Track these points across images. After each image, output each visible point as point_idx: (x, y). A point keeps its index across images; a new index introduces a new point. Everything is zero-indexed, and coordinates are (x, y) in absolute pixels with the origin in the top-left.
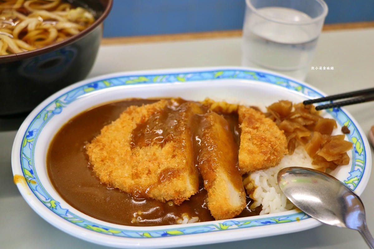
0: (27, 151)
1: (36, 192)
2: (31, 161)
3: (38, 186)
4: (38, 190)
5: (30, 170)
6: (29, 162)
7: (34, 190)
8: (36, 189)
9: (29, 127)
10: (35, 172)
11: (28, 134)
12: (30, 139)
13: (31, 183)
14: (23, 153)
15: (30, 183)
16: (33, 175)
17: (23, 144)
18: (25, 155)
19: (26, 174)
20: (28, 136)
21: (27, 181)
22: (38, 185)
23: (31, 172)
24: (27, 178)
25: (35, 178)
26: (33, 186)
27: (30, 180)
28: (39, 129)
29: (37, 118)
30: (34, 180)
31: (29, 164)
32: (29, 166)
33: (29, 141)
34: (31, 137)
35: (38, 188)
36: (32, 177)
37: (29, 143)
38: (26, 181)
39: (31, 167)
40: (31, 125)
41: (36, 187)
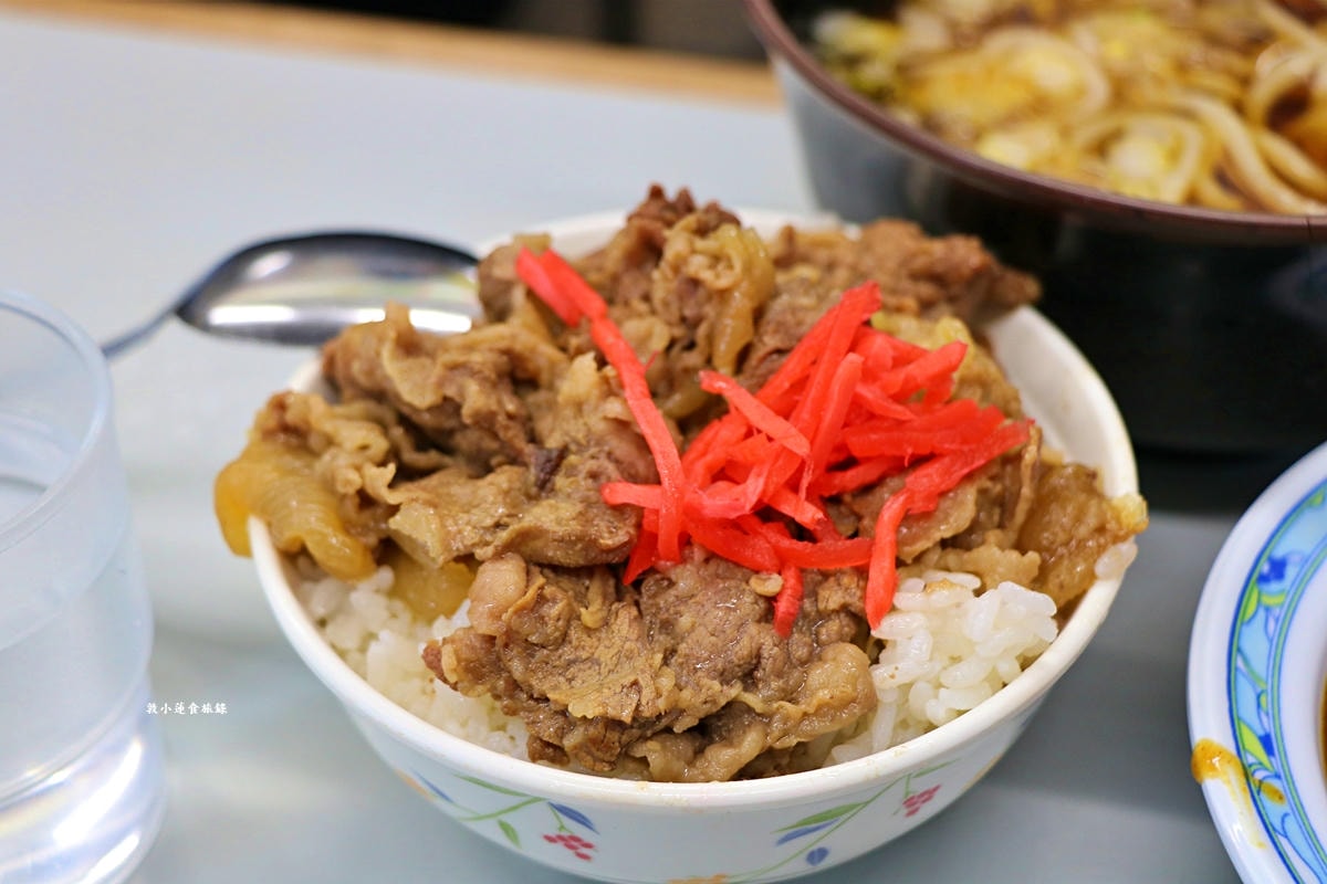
0: (1255, 643)
1: (1283, 842)
2: (1269, 691)
3: (1292, 817)
4: (1289, 834)
5: (1261, 733)
6: (1258, 697)
7: (1274, 829)
8: (1283, 828)
9: (1272, 536)
10: (1281, 749)
11: (1265, 567)
12: (1274, 594)
13: (1264, 796)
14: (1239, 650)
15: (1259, 792)
16: (1273, 759)
17: (1242, 609)
18: (1246, 660)
19: (1247, 747)
20: (1263, 579)
21: (1251, 781)
22: (1289, 811)
23: (1266, 742)
24: (1250, 766)
25: (1278, 776)
26: (1274, 810)
27: (1261, 782)
28: (1313, 552)
29: (1310, 506)
30: (1276, 784)
31: (1259, 705)
32: (1259, 714)
33: (1267, 600)
34: (1274, 586)
35: (1292, 826)
36: (1268, 765)
37: (1268, 609)
38: (1244, 781)
39: (1265, 719)
40: (1282, 531)
41: (1283, 821)
